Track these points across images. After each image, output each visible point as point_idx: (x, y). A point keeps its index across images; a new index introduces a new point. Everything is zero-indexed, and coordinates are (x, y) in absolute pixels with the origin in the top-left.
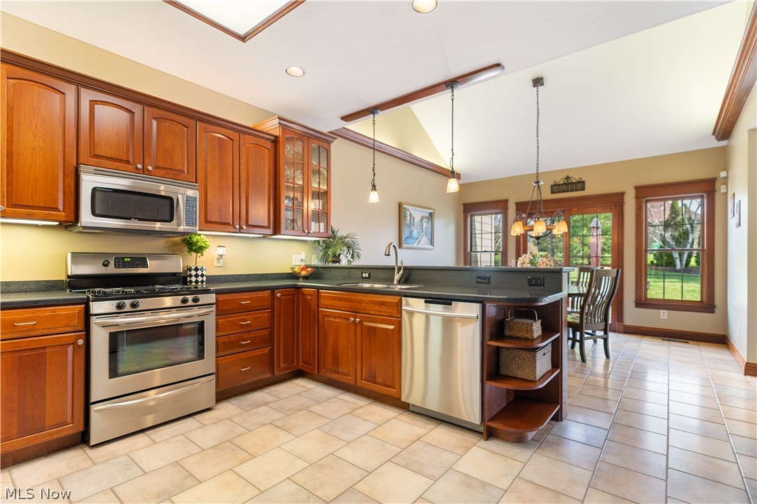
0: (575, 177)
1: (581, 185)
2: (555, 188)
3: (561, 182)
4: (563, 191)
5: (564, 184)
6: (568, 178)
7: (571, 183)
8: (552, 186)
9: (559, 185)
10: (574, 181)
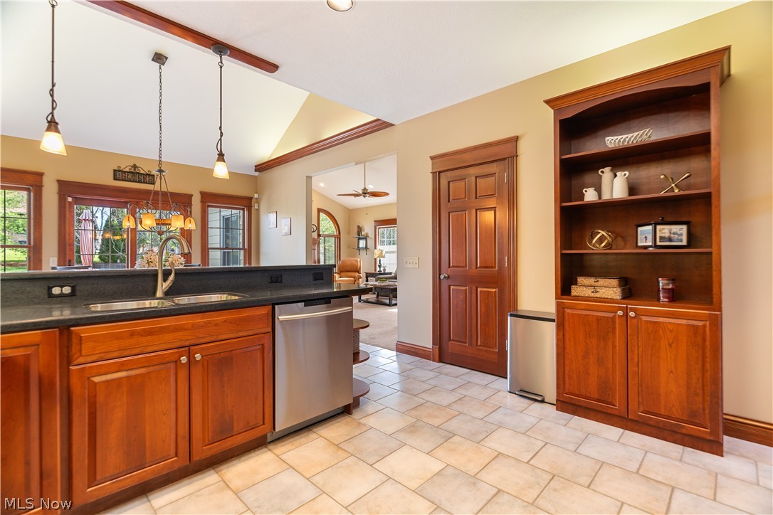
0: (144, 169)
1: (149, 178)
2: (118, 174)
3: (127, 170)
4: (129, 180)
5: (131, 172)
6: (135, 166)
7: (138, 173)
8: (115, 171)
9: (125, 172)
10: (142, 172)
